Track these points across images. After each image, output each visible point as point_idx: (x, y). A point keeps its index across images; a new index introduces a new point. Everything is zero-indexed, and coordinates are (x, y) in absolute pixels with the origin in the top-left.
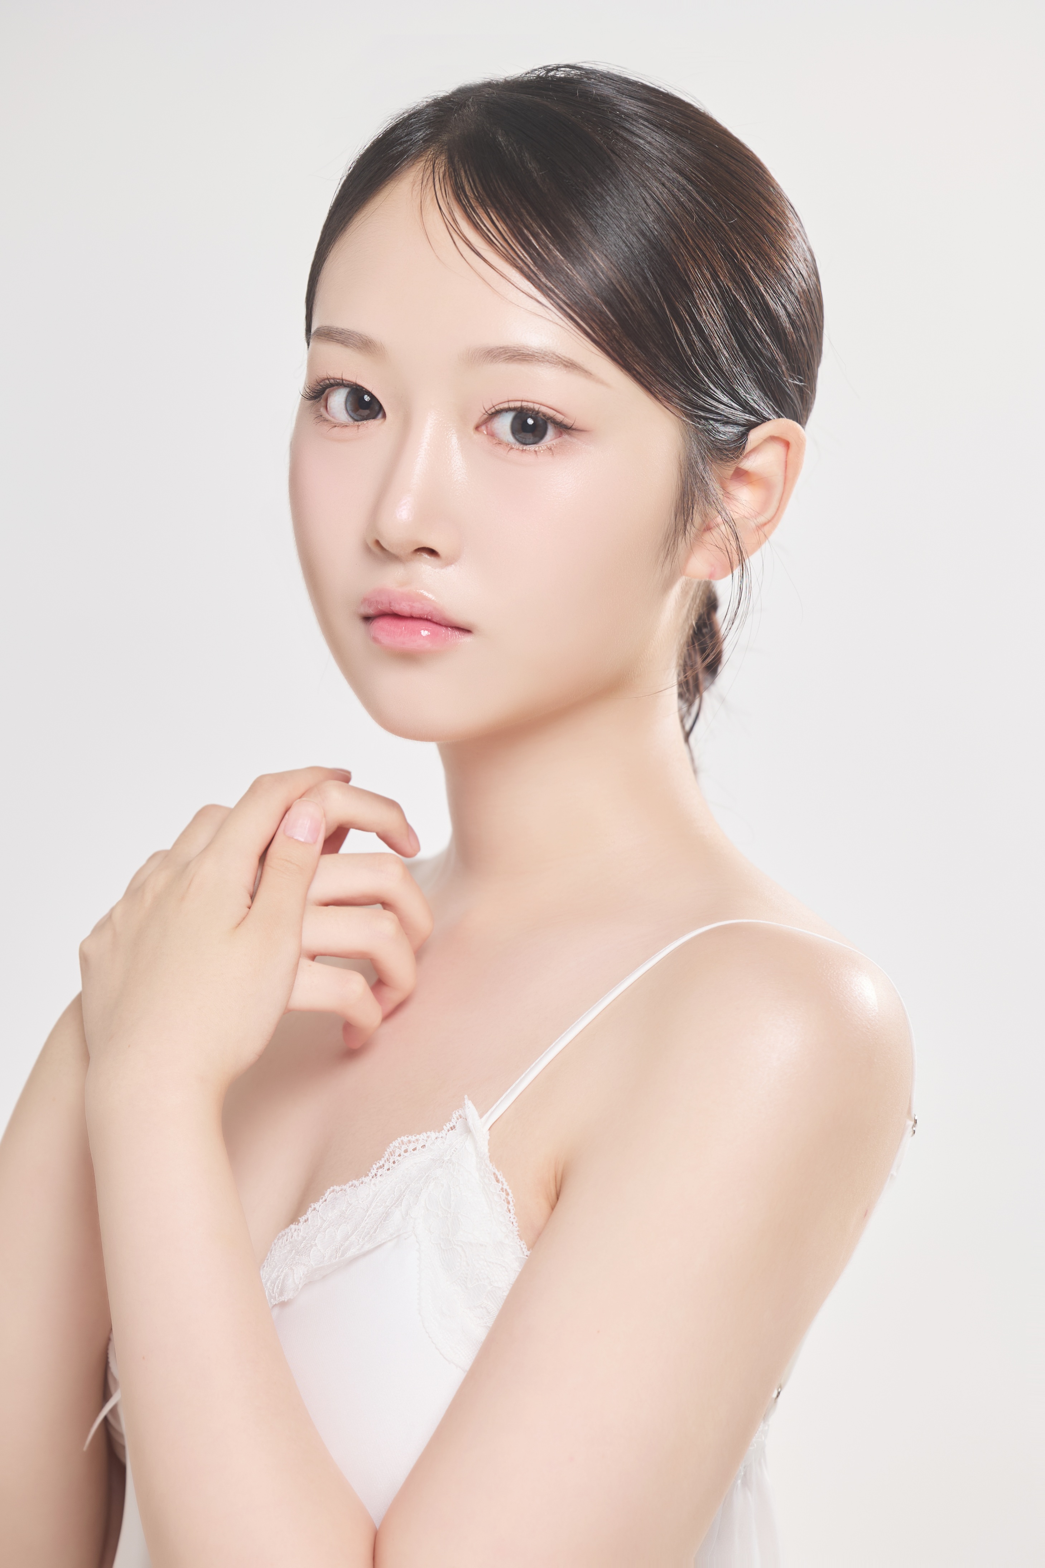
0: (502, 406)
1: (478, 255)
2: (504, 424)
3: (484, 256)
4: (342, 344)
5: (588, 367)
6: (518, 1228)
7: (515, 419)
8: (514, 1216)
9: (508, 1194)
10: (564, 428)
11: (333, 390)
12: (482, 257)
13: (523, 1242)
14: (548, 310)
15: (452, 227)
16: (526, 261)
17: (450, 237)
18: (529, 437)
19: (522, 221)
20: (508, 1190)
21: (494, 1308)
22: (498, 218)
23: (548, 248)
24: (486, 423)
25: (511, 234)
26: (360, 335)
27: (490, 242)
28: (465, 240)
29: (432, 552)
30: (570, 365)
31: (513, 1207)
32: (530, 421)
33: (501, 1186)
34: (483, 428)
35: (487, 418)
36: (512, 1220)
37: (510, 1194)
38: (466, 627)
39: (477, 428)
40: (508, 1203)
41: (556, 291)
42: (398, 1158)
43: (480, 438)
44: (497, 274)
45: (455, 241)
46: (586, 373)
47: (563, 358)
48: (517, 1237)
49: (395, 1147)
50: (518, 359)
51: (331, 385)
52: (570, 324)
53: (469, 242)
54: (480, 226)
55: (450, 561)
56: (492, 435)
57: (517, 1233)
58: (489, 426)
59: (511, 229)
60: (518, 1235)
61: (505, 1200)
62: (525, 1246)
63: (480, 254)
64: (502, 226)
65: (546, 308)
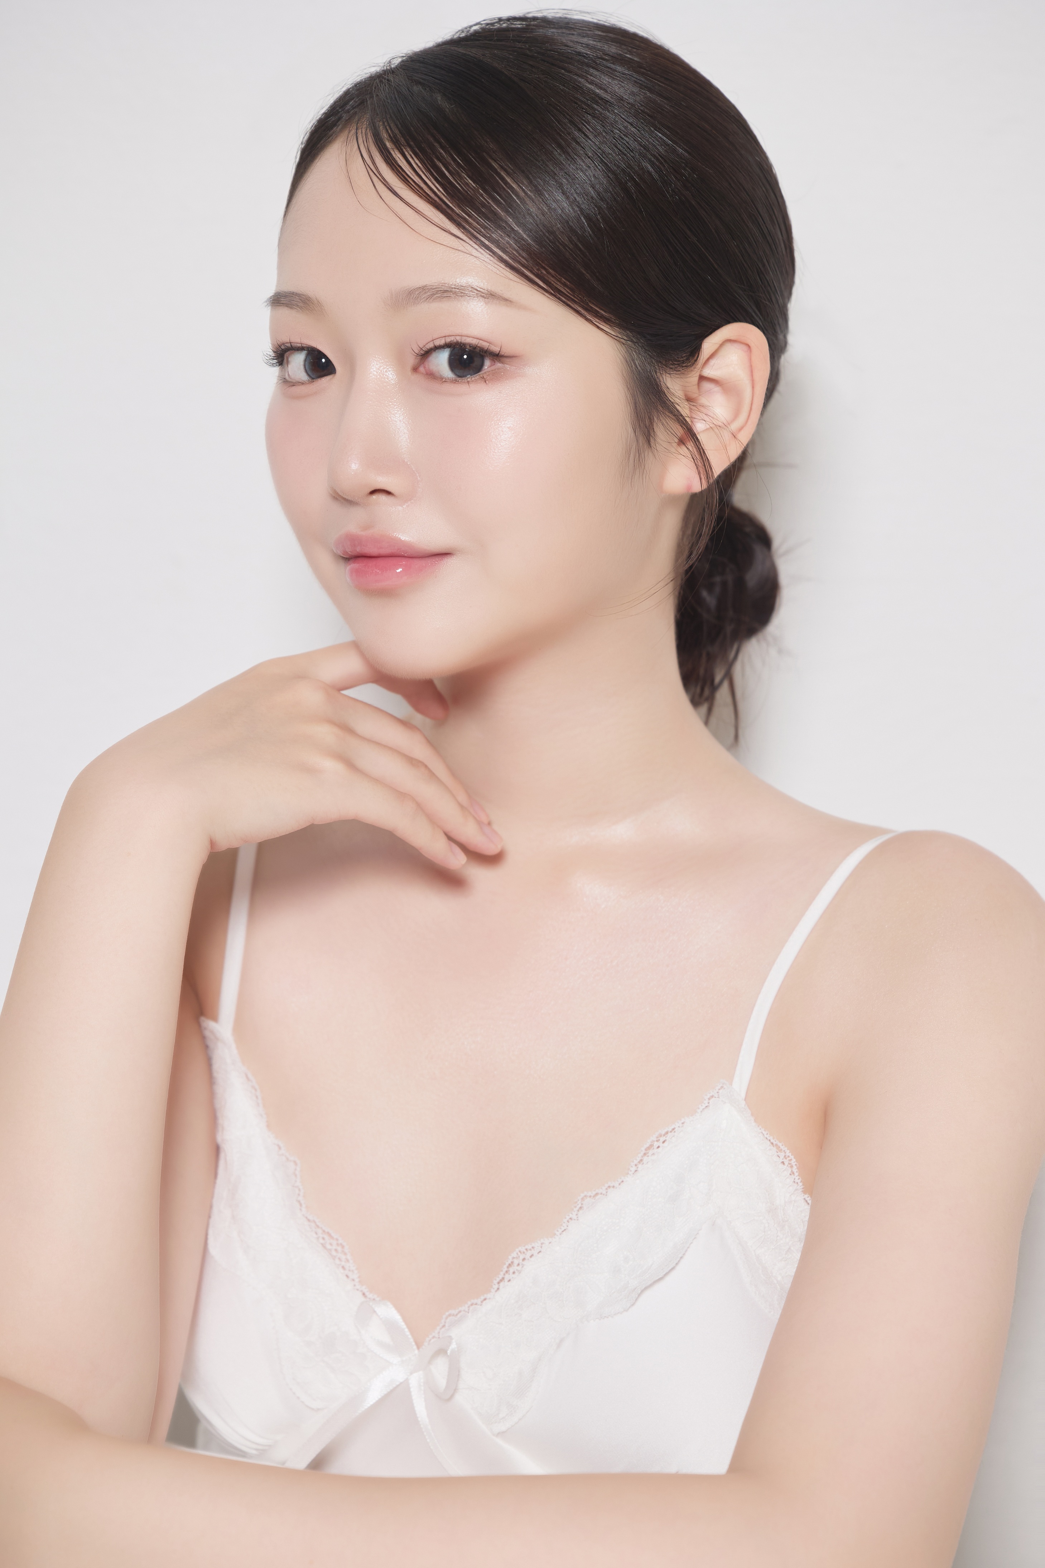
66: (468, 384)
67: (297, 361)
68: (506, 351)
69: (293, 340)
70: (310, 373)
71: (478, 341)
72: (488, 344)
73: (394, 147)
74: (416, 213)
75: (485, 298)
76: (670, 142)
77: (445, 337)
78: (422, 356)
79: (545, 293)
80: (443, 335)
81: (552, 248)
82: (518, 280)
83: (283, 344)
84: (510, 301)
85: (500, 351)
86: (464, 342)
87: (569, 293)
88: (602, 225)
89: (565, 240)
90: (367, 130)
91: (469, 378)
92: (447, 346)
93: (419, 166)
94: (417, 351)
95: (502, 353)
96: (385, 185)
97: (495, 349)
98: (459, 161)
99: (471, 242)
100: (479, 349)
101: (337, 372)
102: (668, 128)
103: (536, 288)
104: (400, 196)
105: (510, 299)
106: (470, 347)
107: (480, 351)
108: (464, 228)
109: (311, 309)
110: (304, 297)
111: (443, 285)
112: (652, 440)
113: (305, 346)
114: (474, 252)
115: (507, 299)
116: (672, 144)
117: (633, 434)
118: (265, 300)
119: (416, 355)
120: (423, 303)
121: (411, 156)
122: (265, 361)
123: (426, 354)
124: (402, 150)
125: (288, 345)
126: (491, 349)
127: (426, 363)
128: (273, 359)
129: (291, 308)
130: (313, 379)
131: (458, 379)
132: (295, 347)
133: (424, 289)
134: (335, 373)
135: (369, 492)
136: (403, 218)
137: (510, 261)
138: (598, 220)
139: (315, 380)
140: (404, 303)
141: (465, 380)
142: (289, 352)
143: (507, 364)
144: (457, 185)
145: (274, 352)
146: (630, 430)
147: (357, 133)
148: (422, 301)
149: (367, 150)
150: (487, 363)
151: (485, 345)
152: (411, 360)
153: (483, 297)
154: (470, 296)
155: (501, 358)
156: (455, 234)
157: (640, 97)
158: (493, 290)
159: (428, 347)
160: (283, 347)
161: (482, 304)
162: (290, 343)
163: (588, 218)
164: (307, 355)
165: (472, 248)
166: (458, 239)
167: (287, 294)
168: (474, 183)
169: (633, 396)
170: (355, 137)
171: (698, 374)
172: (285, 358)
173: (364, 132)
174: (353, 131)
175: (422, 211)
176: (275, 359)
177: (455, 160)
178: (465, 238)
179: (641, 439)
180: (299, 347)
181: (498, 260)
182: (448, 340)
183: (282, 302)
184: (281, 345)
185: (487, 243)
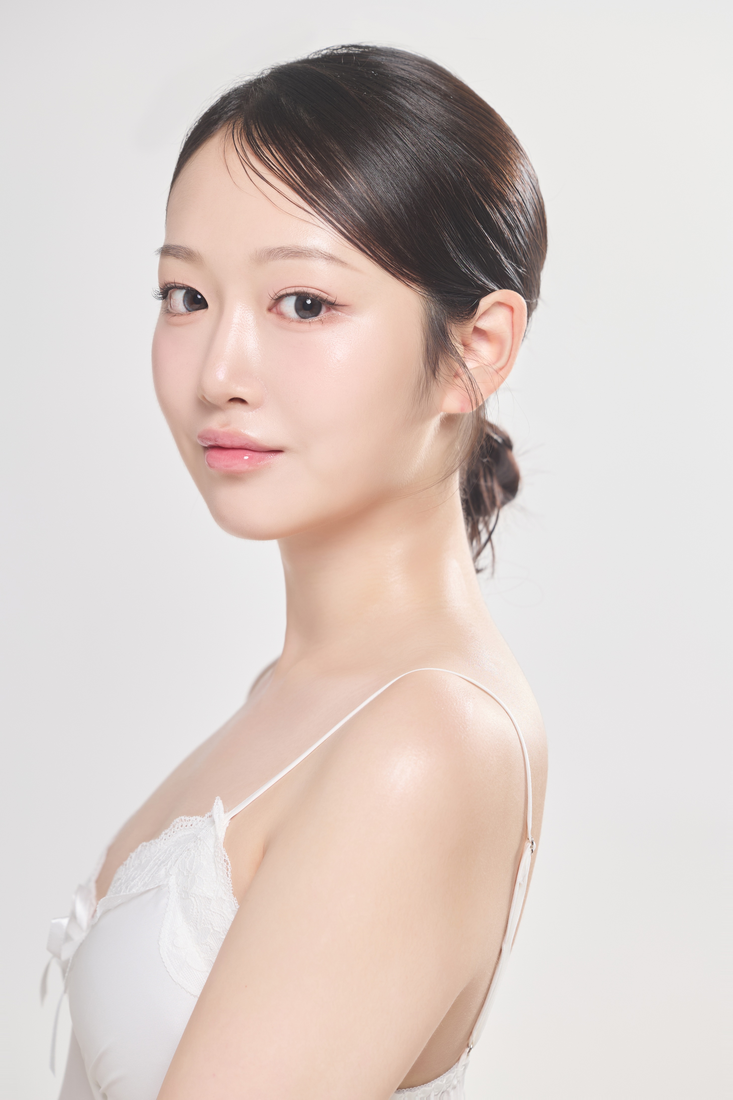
0: (284, 292)
1: (262, 179)
2: (289, 306)
3: (266, 179)
4: (174, 256)
5: (343, 258)
6: (232, 888)
7: (297, 301)
8: (230, 879)
9: (228, 864)
10: (332, 305)
11: (174, 291)
12: (265, 179)
13: (235, 899)
14: (312, 216)
15: (245, 162)
16: (296, 180)
17: (243, 168)
18: (307, 313)
19: (294, 150)
20: (228, 861)
21: (216, 946)
22: (277, 151)
23: (312, 169)
24: (276, 306)
25: (286, 161)
26: (184, 248)
27: (271, 169)
28: (253, 169)
29: (242, 401)
30: (331, 258)
31: (230, 873)
32: (309, 302)
33: (224, 858)
34: (274, 310)
35: (275, 302)
36: (229, 882)
37: (229, 864)
38: (278, 449)
39: (270, 310)
40: (228, 870)
41: (320, 202)
42: (177, 830)
43: (272, 316)
44: (276, 191)
45: (246, 170)
46: (342, 263)
47: (324, 253)
48: (232, 895)
49: (177, 822)
50: (291, 256)
51: (172, 288)
52: (329, 227)
53: (256, 170)
54: (264, 158)
55: (257, 406)
56: (281, 315)
57: (232, 892)
58: (278, 308)
59: (286, 157)
60: (233, 893)
61: (226, 868)
62: (237, 901)
63: (264, 178)
64: (279, 156)
65: (311, 215)
66: (310, 324)
67: (179, 297)
68: (340, 300)
69: (176, 281)
70: (187, 306)
71: (320, 292)
72: (327, 295)
73: (262, 144)
74: (278, 193)
75: (327, 259)
76: (467, 153)
77: (295, 287)
78: (275, 300)
79: (371, 259)
80: (294, 285)
81: (378, 226)
82: (352, 248)
83: (169, 283)
84: (346, 263)
85: (335, 301)
86: (309, 292)
87: (388, 261)
88: (415, 212)
89: (388, 221)
90: (241, 130)
91: (310, 320)
92: (295, 294)
93: (281, 159)
94: (272, 296)
95: (336, 303)
96: (255, 172)
97: (331, 299)
98: (312, 157)
99: (319, 217)
100: (319, 298)
101: (209, 307)
102: (466, 143)
103: (365, 255)
104: (266, 180)
105: (346, 262)
106: (313, 296)
107: (320, 299)
108: (315, 207)
109: (193, 259)
110: (189, 250)
111: (296, 247)
112: (437, 373)
113: (185, 286)
114: (321, 225)
115: (343, 261)
116: (468, 155)
117: (424, 368)
118: (156, 250)
119: (272, 299)
120: (279, 260)
121: (275, 151)
122: (154, 296)
123: (279, 299)
124: (269, 147)
125: (172, 284)
126: (329, 299)
127: (278, 306)
128: (160, 294)
129: (177, 258)
130: (190, 311)
131: (302, 320)
132: (178, 287)
133: (281, 250)
134: (208, 308)
135: (229, 399)
136: (268, 196)
137: (347, 234)
138: (412, 208)
139: (191, 312)
140: (266, 258)
141: (307, 320)
142: (172, 290)
143: (339, 311)
144: (310, 175)
145: (161, 289)
146: (422, 365)
147: (233, 132)
148: (279, 258)
149: (241, 145)
150: (324, 309)
151: (324, 296)
152: (268, 302)
153: (326, 258)
154: (315, 257)
155: (335, 307)
156: (307, 210)
157: (445, 118)
158: (333, 254)
159: (281, 294)
160: (169, 286)
161: (324, 263)
162: (175, 283)
163: (406, 206)
164: (186, 293)
165: (319, 221)
166: (309, 214)
167: (175, 247)
168: (323, 174)
169: (427, 340)
170: (231, 134)
171: (473, 326)
172: (169, 294)
173: (239, 131)
174: (230, 130)
175: (283, 192)
176: (161, 294)
177: (309, 156)
178: (314, 214)
179: (429, 372)
180: (181, 287)
181: (338, 232)
182: (297, 289)
183: (171, 253)
184: (167, 284)
185: (331, 219)
